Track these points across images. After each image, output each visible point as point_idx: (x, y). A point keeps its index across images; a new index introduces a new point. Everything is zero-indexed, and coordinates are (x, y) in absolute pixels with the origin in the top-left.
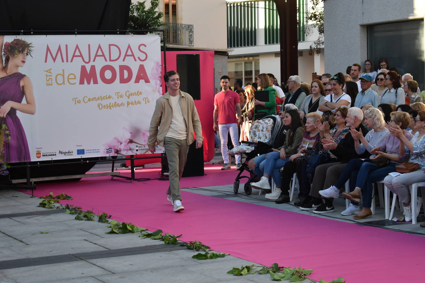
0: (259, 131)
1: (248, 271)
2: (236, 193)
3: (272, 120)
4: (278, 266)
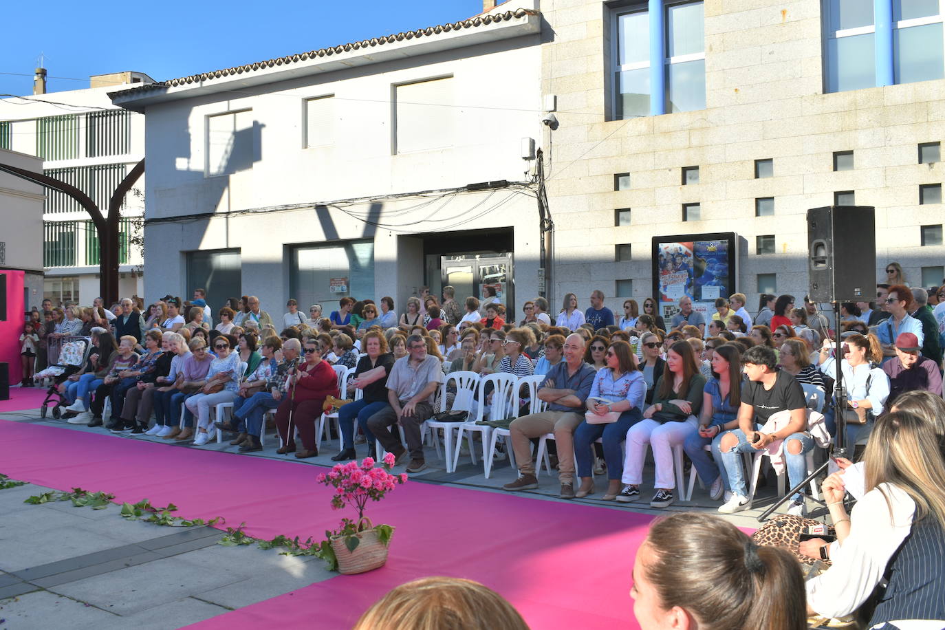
0: (70, 353)
1: (48, 499)
2: (44, 416)
3: (84, 343)
4: (80, 491)
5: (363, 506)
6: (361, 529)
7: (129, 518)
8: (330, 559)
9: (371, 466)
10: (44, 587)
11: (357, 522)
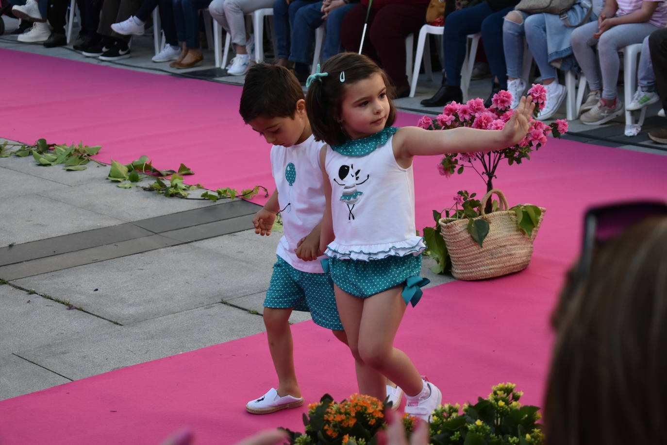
4: (46, 143)
5: (493, 172)
6: (489, 209)
7: (120, 185)
8: (437, 256)
9: (506, 105)
10: (6, 280)
11: (482, 198)
